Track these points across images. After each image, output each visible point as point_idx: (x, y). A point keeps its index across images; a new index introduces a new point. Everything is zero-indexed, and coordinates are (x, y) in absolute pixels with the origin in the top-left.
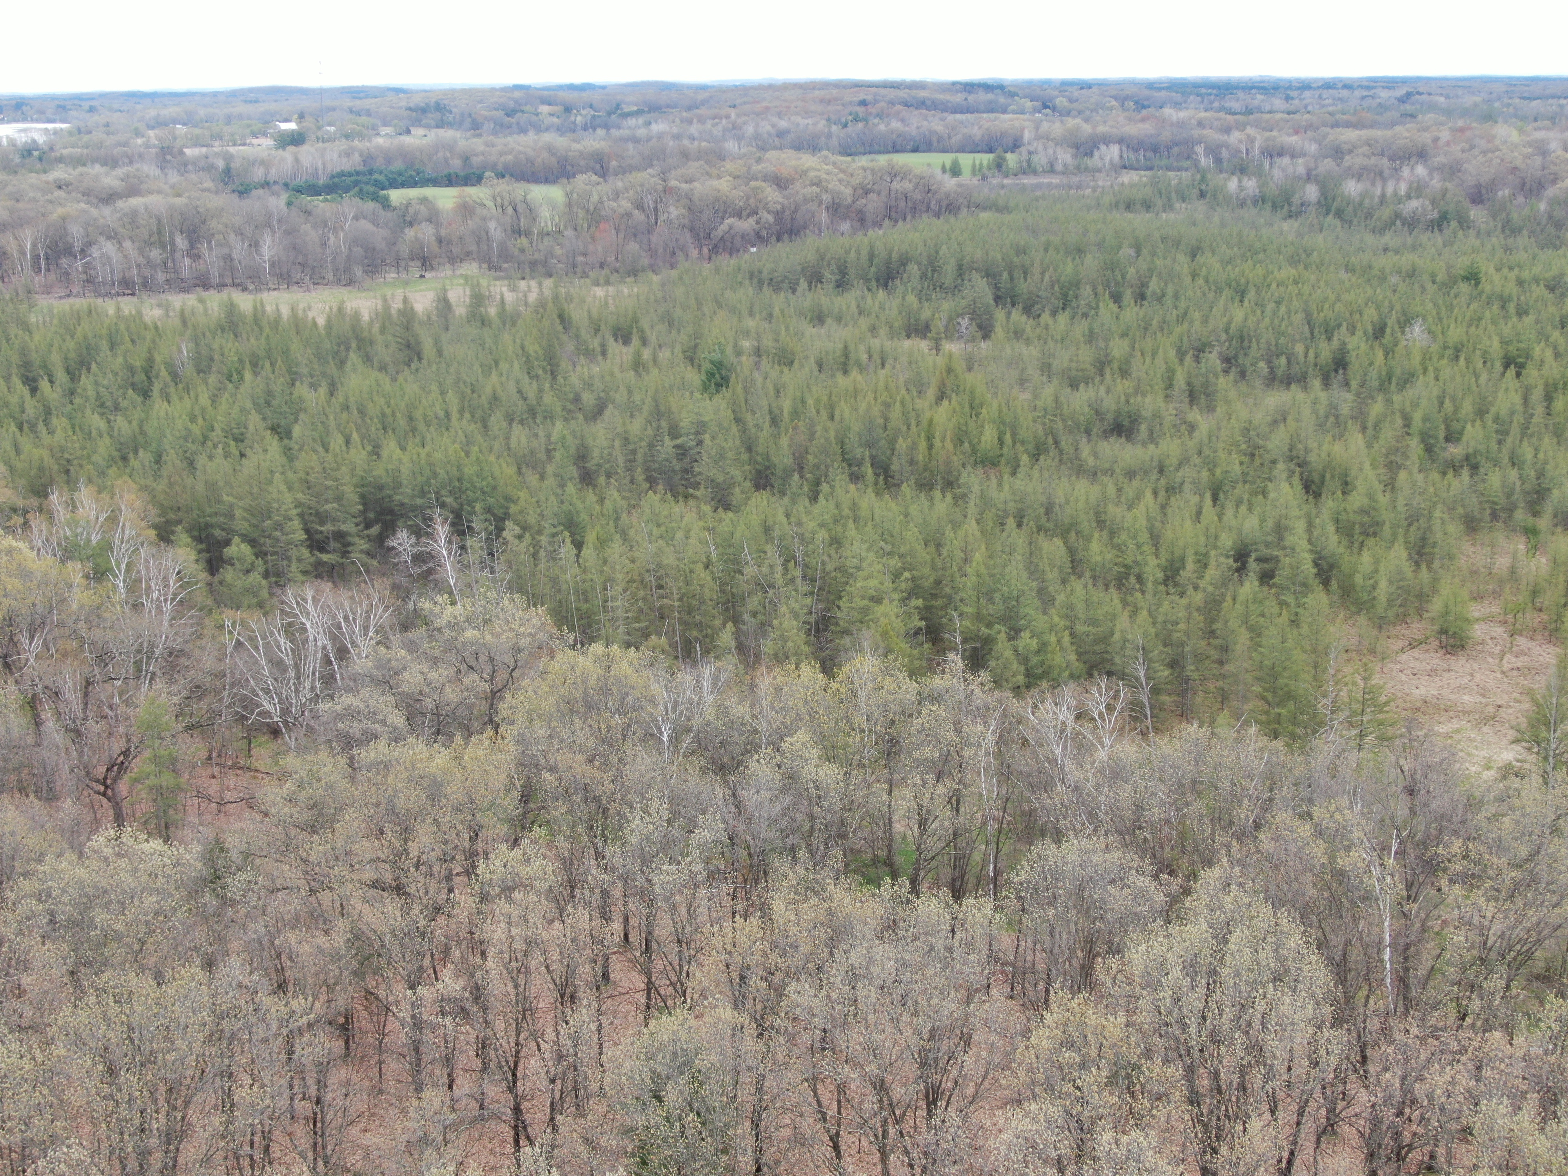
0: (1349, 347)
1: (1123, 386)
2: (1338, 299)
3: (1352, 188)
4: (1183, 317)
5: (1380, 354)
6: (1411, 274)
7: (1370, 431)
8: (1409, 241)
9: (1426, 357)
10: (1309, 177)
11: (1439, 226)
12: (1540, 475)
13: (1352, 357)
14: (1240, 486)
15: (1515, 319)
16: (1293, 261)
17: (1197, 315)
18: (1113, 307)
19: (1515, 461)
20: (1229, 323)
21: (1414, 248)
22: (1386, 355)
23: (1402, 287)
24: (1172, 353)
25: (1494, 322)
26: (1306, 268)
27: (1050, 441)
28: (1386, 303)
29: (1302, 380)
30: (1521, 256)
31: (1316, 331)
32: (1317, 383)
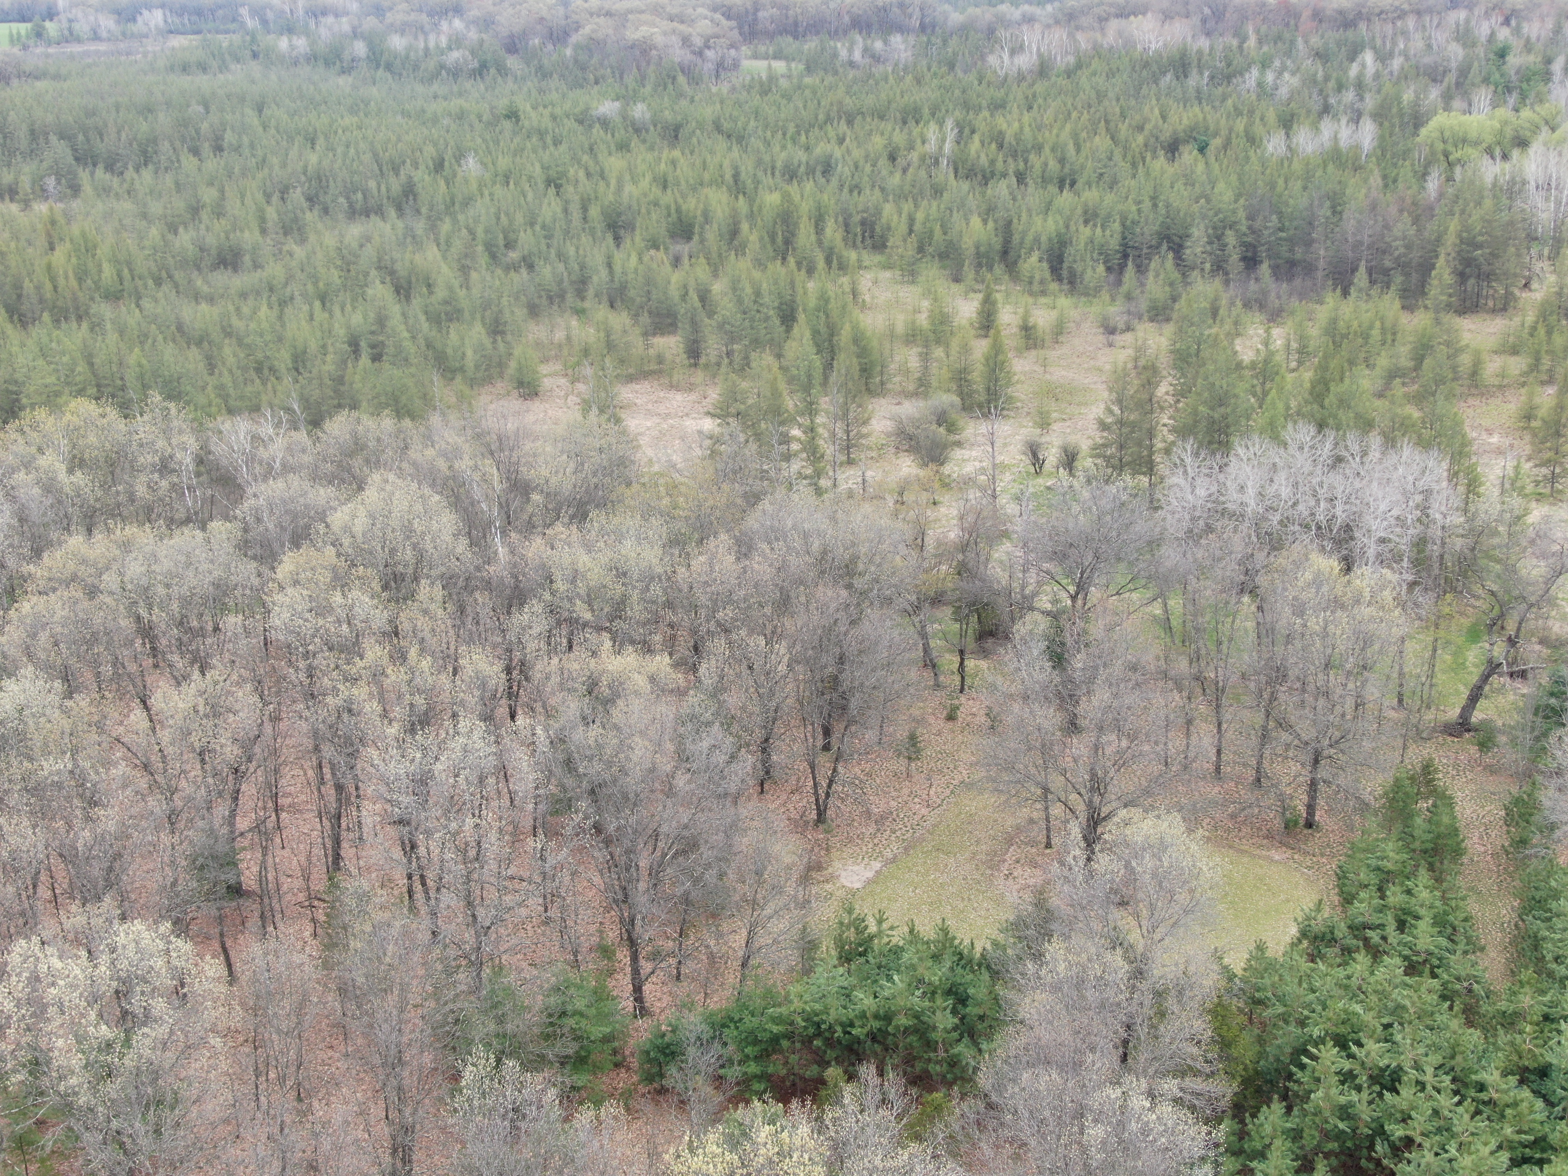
0: (416, 179)
1: (220, 226)
2: (399, 140)
3: (397, 43)
4: (263, 163)
5: (442, 183)
6: (461, 116)
7: (443, 246)
8: (455, 88)
9: (481, 185)
10: (355, 34)
11: (480, 74)
12: (583, 267)
13: (419, 188)
14: (341, 294)
15: (552, 148)
16: (353, 110)
17: (275, 160)
18: (195, 161)
19: (561, 256)
20: (306, 167)
21: (460, 95)
22: (448, 184)
23: (453, 127)
24: (259, 196)
25: (535, 151)
26: (366, 115)
27: (164, 274)
28: (442, 141)
29: (379, 211)
30: (555, 96)
31: (384, 168)
32: (392, 213)
